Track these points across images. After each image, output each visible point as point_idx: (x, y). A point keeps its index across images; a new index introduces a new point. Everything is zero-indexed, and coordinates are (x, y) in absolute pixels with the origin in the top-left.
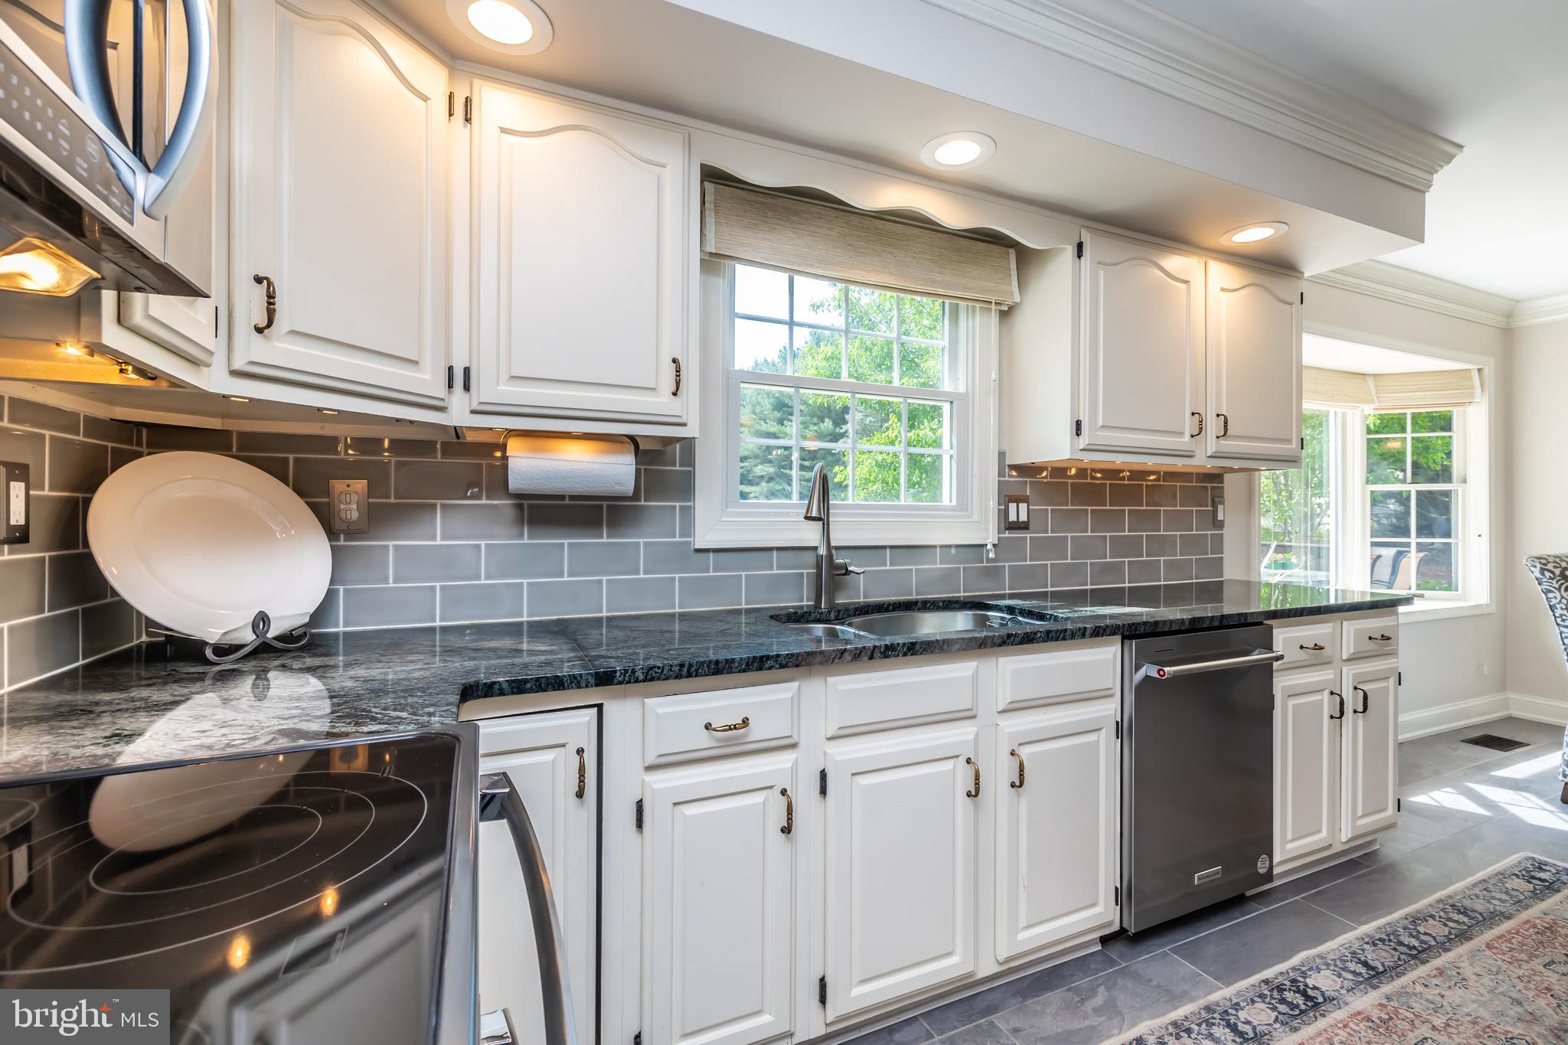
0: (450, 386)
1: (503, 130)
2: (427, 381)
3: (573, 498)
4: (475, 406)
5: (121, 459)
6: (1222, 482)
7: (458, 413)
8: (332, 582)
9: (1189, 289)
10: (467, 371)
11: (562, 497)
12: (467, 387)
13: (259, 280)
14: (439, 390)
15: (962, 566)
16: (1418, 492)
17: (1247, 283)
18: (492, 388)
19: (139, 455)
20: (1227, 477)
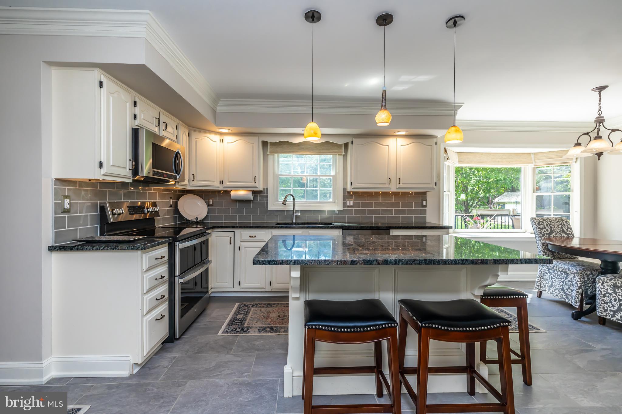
0: (220, 184)
1: (228, 143)
2: (216, 183)
3: (246, 200)
4: (224, 186)
5: (182, 195)
6: (426, 194)
7: (221, 188)
8: (207, 214)
9: (388, 147)
10: (223, 181)
11: (244, 200)
12: (223, 183)
13: (193, 174)
14: (218, 184)
15: (333, 215)
16: (554, 195)
17: (411, 142)
18: (227, 183)
19: (184, 195)
20: (427, 192)
